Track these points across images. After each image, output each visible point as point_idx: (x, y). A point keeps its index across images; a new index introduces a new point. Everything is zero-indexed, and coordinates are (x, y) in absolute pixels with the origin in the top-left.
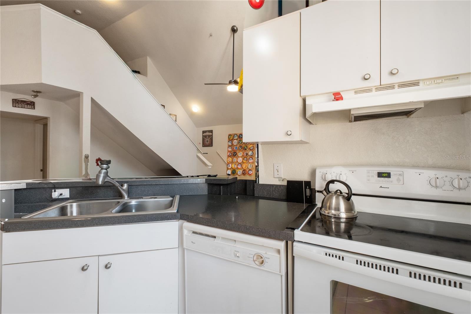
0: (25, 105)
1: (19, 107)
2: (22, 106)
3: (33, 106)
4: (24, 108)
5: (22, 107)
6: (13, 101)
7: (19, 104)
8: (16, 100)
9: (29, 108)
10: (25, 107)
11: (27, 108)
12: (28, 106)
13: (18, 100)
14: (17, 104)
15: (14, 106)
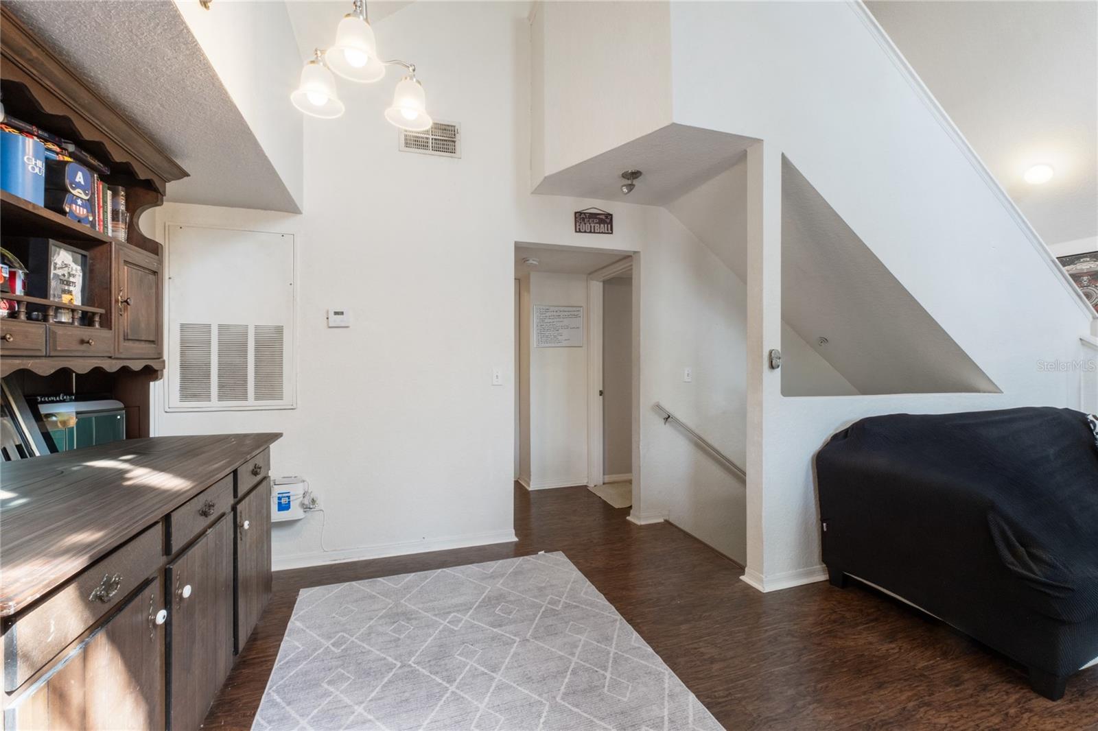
0: (596, 225)
1: (585, 232)
2: (591, 227)
3: (609, 226)
4: (594, 232)
5: (590, 232)
6: (576, 218)
7: (585, 224)
8: (580, 213)
9: (602, 233)
10: (596, 231)
11: (599, 233)
12: (602, 225)
13: (585, 213)
14: (583, 223)
15: (578, 230)
